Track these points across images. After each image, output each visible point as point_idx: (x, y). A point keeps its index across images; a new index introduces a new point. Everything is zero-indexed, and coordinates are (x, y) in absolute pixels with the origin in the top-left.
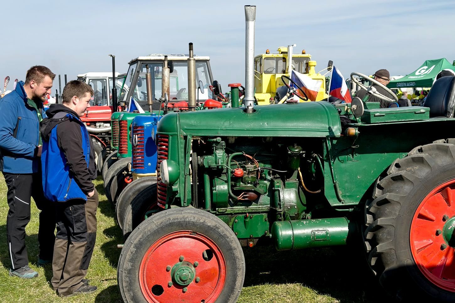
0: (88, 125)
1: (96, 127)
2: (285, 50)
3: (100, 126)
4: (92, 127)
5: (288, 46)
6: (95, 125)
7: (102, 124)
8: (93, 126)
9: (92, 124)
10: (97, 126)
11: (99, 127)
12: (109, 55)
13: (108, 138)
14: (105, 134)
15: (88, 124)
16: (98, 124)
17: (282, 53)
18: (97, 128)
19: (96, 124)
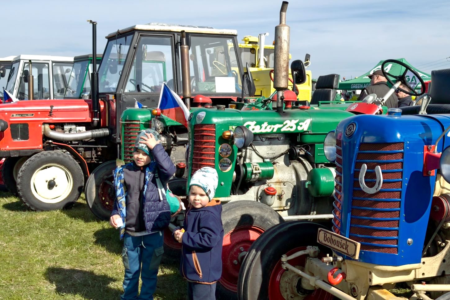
0: (52, 129)
1: (64, 132)
2: (255, 39)
3: (70, 130)
4: (59, 132)
5: (260, 34)
6: (63, 129)
7: (73, 127)
8: (60, 130)
9: (58, 126)
10: (65, 130)
11: (68, 132)
12: (88, 21)
13: (83, 149)
14: (77, 142)
15: (52, 126)
16: (67, 127)
17: (250, 43)
18: (66, 133)
19: (63, 127)
